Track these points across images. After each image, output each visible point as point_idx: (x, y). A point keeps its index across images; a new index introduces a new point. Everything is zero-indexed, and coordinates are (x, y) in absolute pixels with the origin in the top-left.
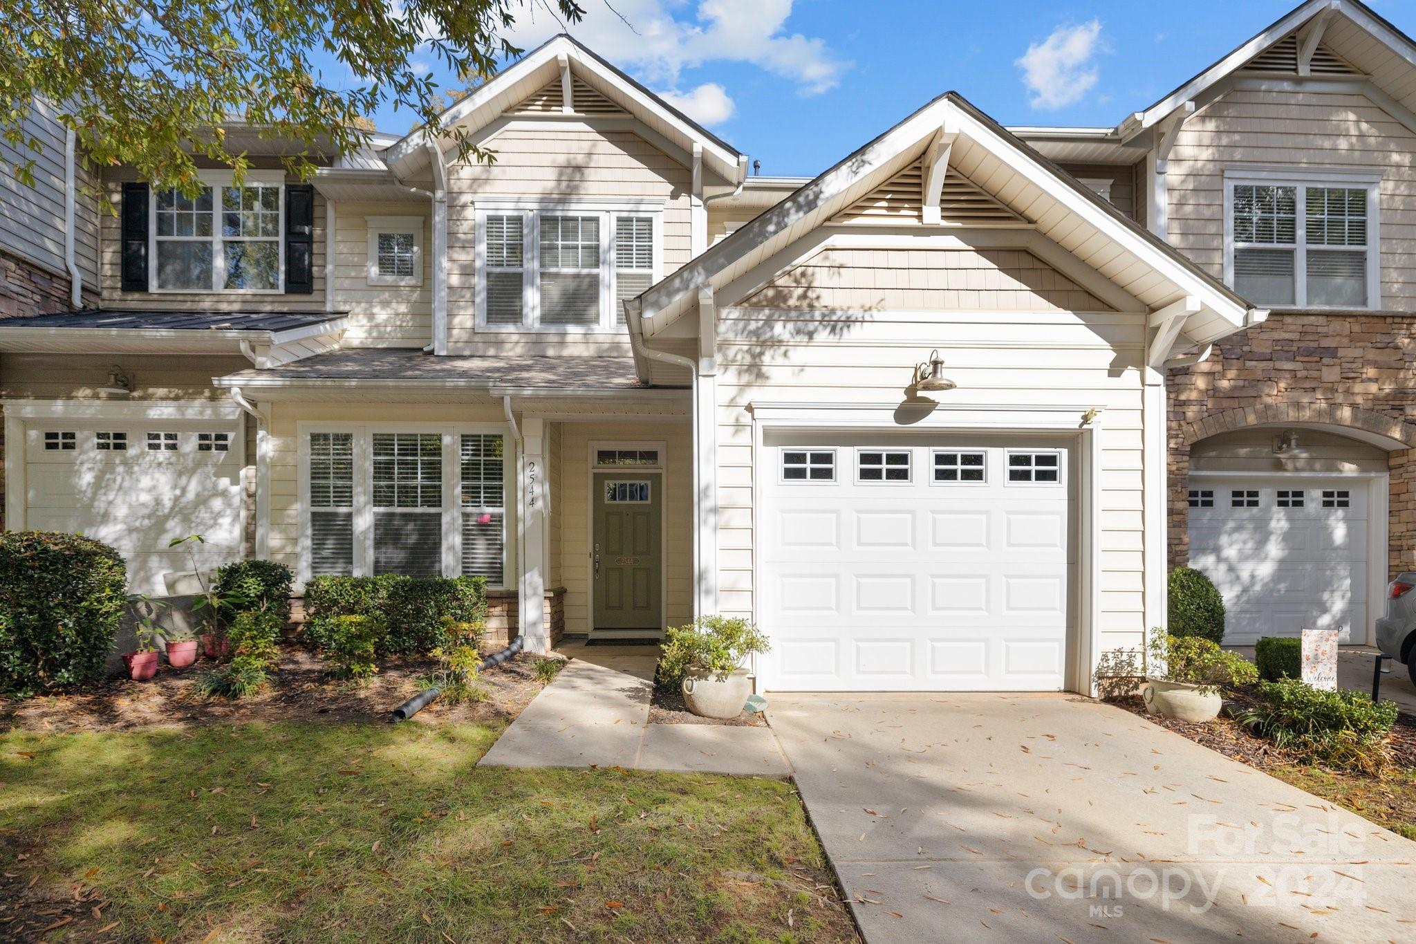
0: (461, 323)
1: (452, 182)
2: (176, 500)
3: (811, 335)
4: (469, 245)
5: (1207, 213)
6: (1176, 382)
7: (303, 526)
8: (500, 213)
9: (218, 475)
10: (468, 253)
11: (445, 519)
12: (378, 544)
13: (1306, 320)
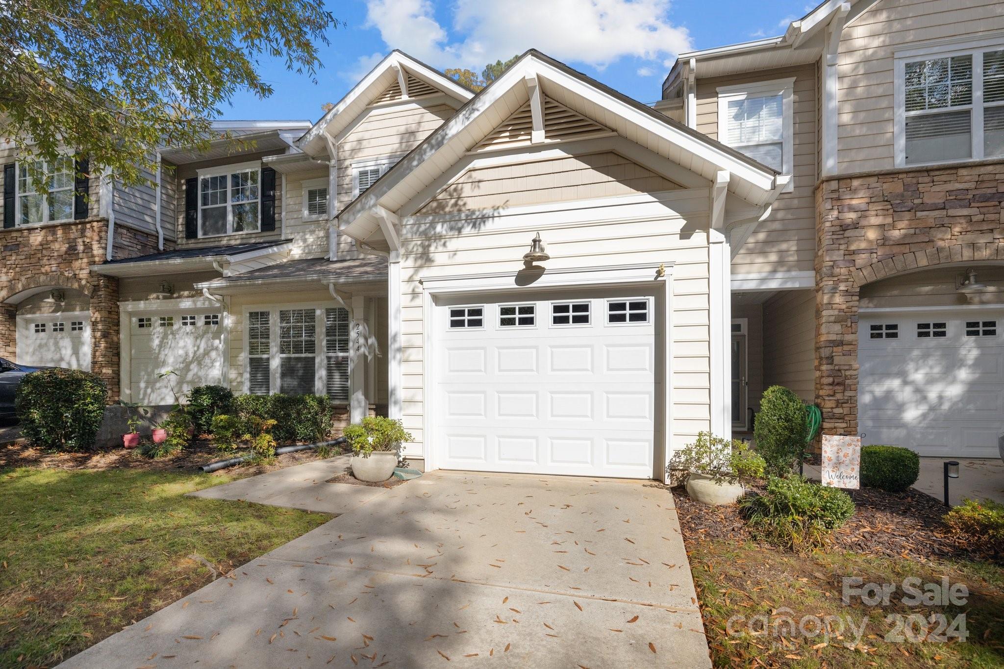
0: (345, 240)
1: (340, 153)
2: (195, 352)
3: (459, 230)
4: (348, 192)
5: (880, 91)
6: (845, 236)
7: (245, 367)
8: (367, 169)
9: (214, 338)
10: (349, 196)
11: (317, 360)
12: (283, 375)
13: (983, 170)
